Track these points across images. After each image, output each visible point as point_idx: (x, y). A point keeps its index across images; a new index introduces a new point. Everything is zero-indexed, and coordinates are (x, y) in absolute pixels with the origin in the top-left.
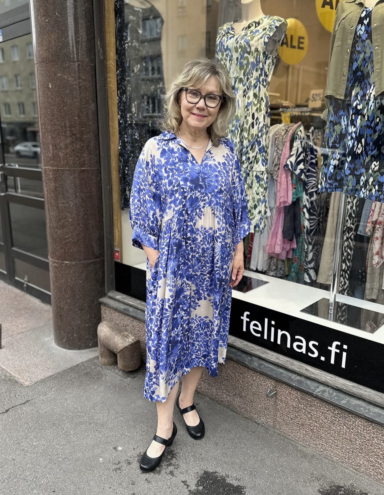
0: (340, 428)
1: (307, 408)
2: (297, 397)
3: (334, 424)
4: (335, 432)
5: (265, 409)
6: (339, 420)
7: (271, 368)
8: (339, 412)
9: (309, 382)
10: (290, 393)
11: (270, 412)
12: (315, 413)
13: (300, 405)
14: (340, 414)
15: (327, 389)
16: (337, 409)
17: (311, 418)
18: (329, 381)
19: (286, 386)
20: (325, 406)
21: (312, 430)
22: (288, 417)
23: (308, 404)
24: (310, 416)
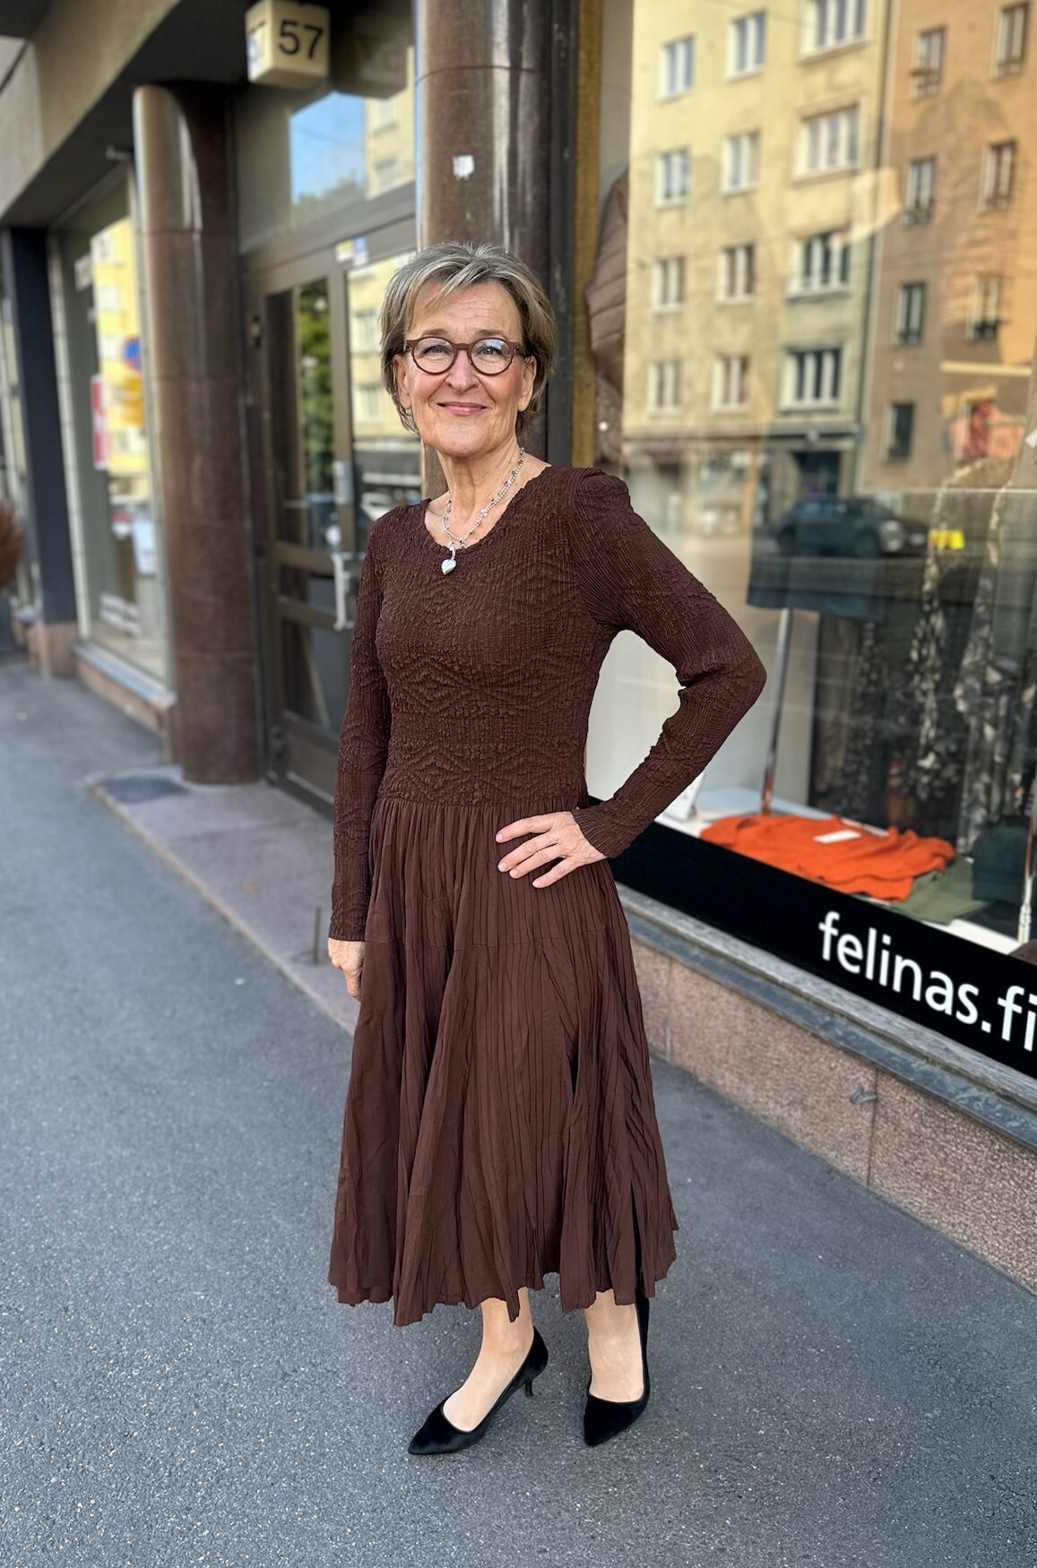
0: (1004, 1185)
1: (937, 1136)
2: (917, 1110)
3: (991, 1175)
4: (993, 1195)
5: (853, 1137)
6: (1001, 1167)
7: (870, 1043)
8: (1003, 1148)
9: (948, 1078)
10: (904, 1099)
11: (863, 1144)
12: (954, 1148)
13: (923, 1129)
14: (1003, 1151)
15: (985, 1095)
16: (997, 1139)
17: (945, 1160)
18: (990, 1077)
19: (897, 1084)
20: (973, 1131)
21: (946, 1189)
22: (899, 1158)
23: (939, 1126)
24: (942, 1155)
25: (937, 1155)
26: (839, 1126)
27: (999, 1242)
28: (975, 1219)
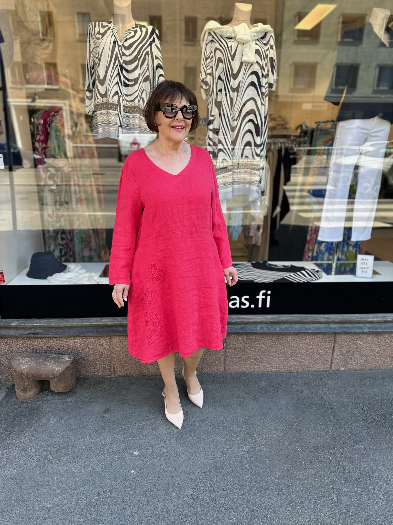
0: (277, 348)
1: (251, 344)
2: (243, 340)
3: (272, 347)
4: (273, 352)
5: (216, 360)
6: (276, 343)
8: (276, 337)
10: (237, 339)
11: (221, 360)
12: (258, 345)
13: (246, 345)
14: (276, 339)
15: (263, 325)
17: (255, 350)
19: (235, 335)
20: (266, 337)
21: (256, 359)
22: (236, 358)
23: (252, 341)
24: (254, 349)
25: (251, 350)
26: (210, 360)
27: (276, 365)
28: (267, 363)
